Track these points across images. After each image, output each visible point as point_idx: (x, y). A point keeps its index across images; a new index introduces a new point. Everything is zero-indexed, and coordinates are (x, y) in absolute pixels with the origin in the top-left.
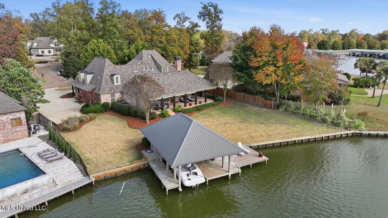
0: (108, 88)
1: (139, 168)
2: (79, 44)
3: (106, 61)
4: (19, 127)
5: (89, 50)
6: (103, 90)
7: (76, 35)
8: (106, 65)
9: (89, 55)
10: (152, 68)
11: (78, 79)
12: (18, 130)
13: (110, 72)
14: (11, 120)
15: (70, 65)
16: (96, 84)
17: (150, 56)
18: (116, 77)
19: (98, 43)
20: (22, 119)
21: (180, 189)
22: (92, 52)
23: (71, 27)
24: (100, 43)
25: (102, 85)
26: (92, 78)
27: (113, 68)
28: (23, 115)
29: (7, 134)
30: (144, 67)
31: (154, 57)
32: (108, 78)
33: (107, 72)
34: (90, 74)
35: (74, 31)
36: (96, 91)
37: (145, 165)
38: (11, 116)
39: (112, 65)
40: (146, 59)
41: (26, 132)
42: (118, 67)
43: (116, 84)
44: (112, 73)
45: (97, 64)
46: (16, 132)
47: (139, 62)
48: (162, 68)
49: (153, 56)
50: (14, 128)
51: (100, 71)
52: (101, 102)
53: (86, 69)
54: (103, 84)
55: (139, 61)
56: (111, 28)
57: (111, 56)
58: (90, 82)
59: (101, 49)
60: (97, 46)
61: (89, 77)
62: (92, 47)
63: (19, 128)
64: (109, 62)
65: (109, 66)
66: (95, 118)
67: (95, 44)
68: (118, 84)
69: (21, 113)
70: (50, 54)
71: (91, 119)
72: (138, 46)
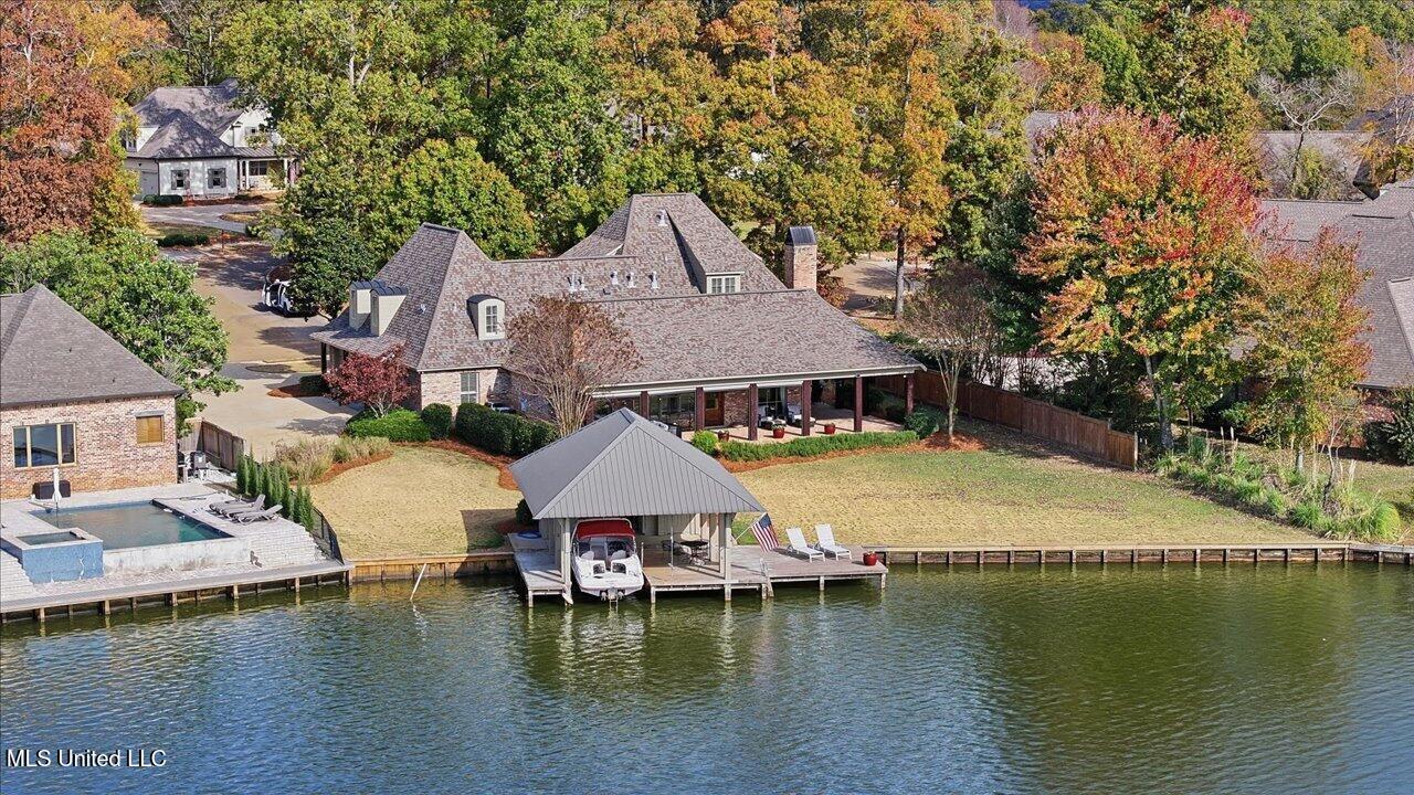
0: (452, 347)
1: (486, 568)
2: (378, 146)
3: (458, 241)
4: (154, 444)
5: (413, 191)
6: (431, 357)
7: (363, 101)
8: (456, 257)
9: (407, 215)
10: (651, 277)
11: (348, 314)
12: (151, 452)
13: (467, 285)
14: (138, 418)
15: (321, 256)
16: (409, 335)
17: (663, 223)
18: (488, 309)
19: (453, 157)
20: (166, 418)
21: (568, 597)
22: (424, 200)
23: (345, 56)
24: (464, 155)
25: (430, 337)
26: (401, 310)
27: (482, 273)
28: (168, 407)
29: (124, 463)
30: (616, 273)
31: (679, 227)
32: (455, 310)
33: (455, 287)
34: (394, 294)
35: (359, 82)
36: (406, 360)
37: (504, 561)
38: (139, 407)
39: (478, 259)
40: (642, 237)
41: (173, 466)
42: (503, 267)
43: (484, 335)
44: (475, 293)
45: (425, 253)
46: (146, 458)
47: (611, 248)
48: (709, 280)
49: (676, 222)
50: (142, 445)
51: (433, 281)
52: (420, 403)
53: (384, 276)
54: (435, 331)
55: (612, 243)
56: (544, 64)
57: (505, 217)
58: (391, 326)
59: (459, 185)
60: (444, 171)
61: (390, 306)
62: (424, 177)
63: (154, 447)
64: (467, 247)
65: (468, 262)
66: (389, 455)
67: (439, 160)
68: (492, 336)
69: (166, 401)
70: (217, 190)
71: (373, 456)
72: (642, 168)
